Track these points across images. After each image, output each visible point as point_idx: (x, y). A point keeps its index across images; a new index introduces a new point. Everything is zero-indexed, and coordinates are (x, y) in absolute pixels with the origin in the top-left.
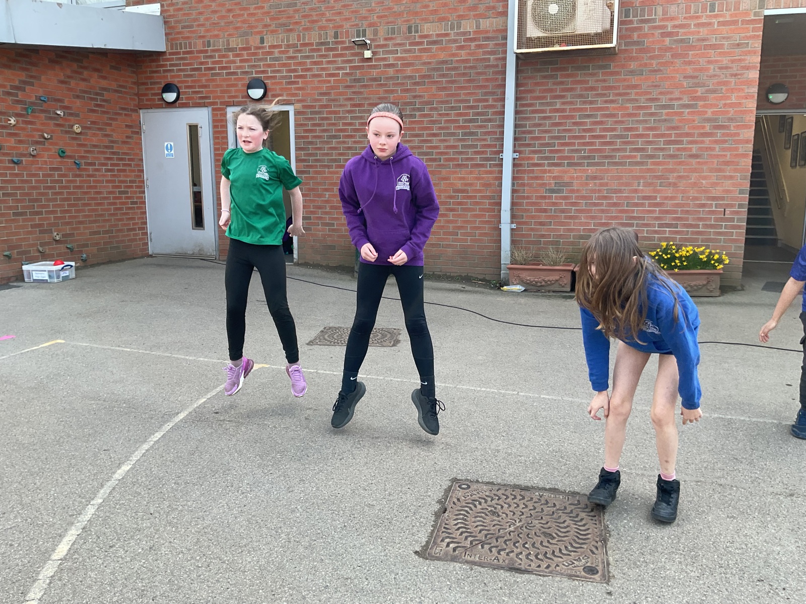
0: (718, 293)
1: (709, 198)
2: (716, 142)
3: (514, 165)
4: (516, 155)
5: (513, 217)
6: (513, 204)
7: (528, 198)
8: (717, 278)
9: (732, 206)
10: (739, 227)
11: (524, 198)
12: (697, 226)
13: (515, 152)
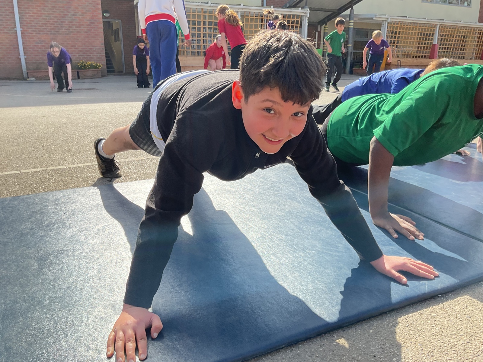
0: (101, 77)
1: (92, 46)
2: (92, 28)
3: (22, 33)
4: (22, 29)
5: (25, 53)
6: (24, 48)
7: (29, 46)
8: (100, 71)
9: (100, 49)
10: (103, 56)
11: (27, 46)
12: (90, 56)
13: (21, 28)
